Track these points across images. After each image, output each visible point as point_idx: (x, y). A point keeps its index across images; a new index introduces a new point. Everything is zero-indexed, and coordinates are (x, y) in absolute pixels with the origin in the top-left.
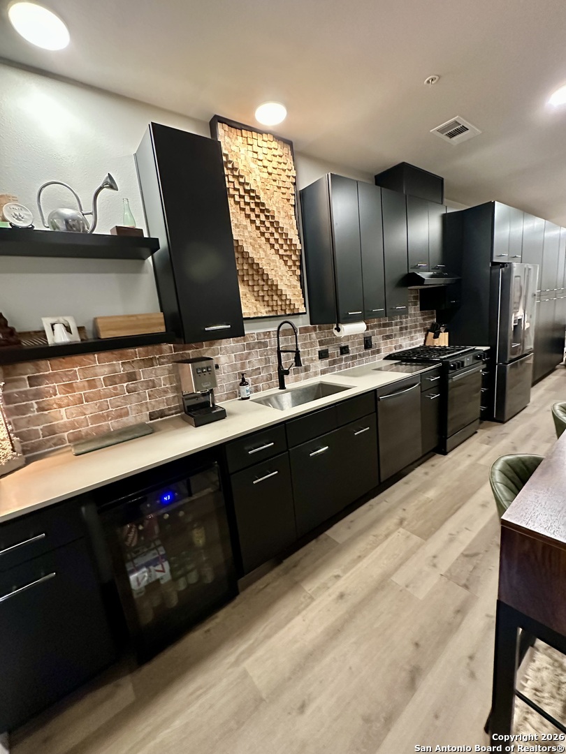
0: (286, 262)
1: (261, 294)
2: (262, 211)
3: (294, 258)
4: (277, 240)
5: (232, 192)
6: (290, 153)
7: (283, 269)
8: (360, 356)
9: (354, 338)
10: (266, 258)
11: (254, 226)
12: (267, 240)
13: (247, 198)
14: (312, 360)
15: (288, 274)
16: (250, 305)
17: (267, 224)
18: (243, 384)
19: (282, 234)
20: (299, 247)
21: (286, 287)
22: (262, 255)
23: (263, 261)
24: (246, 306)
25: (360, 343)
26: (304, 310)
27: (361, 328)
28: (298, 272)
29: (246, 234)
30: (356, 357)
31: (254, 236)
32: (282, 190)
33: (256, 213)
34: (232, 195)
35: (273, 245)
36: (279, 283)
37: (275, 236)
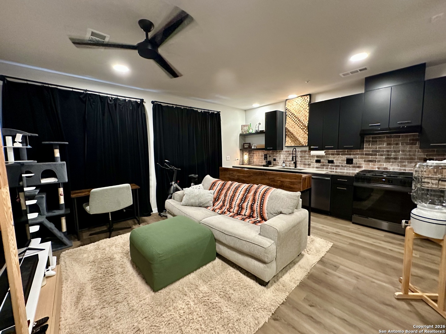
0: (303, 130)
1: (293, 140)
2: (295, 116)
3: (305, 129)
4: (300, 124)
5: (288, 115)
6: (309, 97)
7: (302, 132)
8: (342, 166)
9: (338, 158)
10: (296, 130)
11: (294, 122)
12: (298, 125)
13: (292, 116)
14: (312, 162)
15: (303, 134)
16: (289, 143)
17: (297, 121)
18: (283, 163)
19: (301, 123)
20: (307, 125)
21: (301, 138)
22: (294, 130)
23: (294, 131)
24: (287, 143)
25: (343, 161)
26: (307, 145)
27: (322, 153)
28: (307, 133)
29: (291, 125)
30: (339, 166)
31: (293, 125)
32: (305, 109)
33: (294, 118)
34: (288, 116)
35: (299, 126)
36: (298, 137)
37: (300, 123)
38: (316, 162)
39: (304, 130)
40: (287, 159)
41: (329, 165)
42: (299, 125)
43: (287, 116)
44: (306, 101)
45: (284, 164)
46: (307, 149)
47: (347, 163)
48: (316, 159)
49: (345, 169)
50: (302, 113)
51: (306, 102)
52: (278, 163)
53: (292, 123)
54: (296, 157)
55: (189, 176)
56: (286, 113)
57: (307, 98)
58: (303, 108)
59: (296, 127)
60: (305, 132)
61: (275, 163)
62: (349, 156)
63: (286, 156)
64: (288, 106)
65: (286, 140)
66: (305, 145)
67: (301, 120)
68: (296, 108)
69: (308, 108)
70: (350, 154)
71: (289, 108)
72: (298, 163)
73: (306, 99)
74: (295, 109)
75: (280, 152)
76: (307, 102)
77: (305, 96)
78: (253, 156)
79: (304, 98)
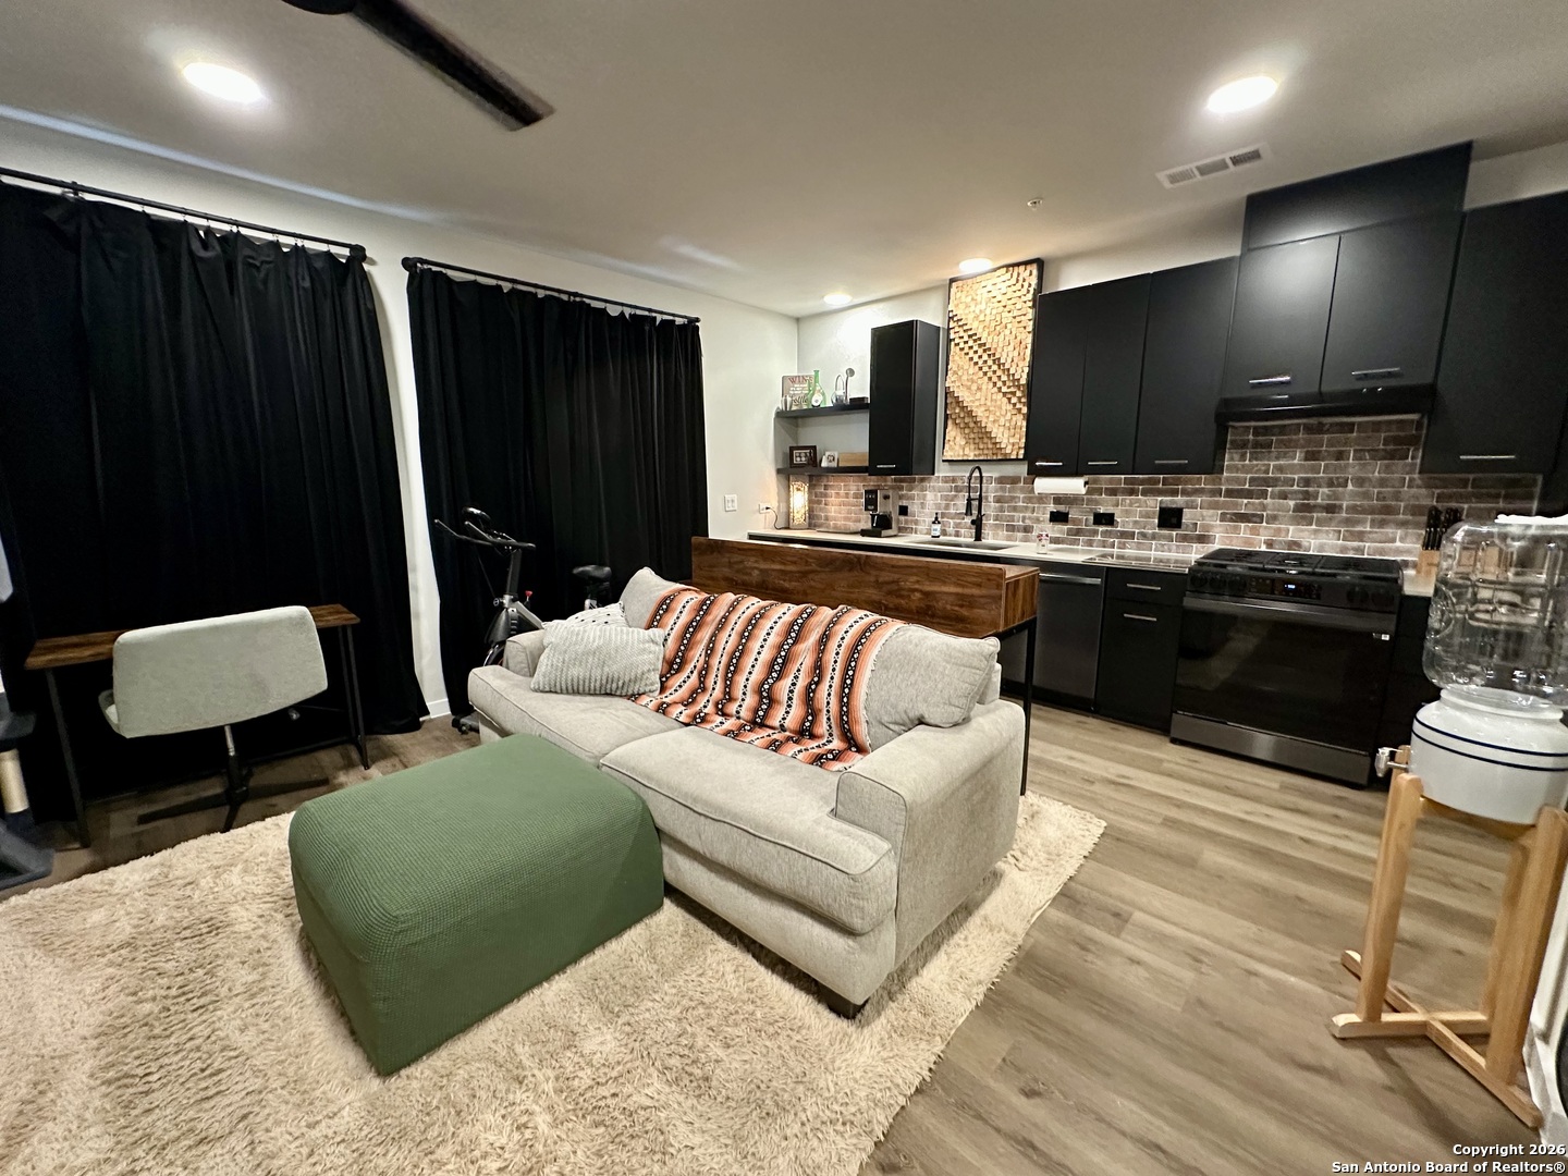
0: (1009, 399)
1: (972, 436)
2: (980, 346)
3: (1019, 394)
4: (999, 377)
5: (957, 341)
6: (1035, 272)
7: (1004, 408)
8: (1144, 535)
9: (1130, 505)
10: (983, 399)
11: (977, 367)
12: (990, 379)
13: (971, 343)
14: (1038, 520)
15: (1009, 414)
16: (957, 448)
17: (990, 362)
18: (934, 523)
19: (1004, 370)
20: (1023, 381)
21: (1001, 429)
22: (978, 396)
23: (977, 403)
24: (952, 449)
25: (1147, 515)
26: (1021, 457)
27: (1075, 485)
28: (1025, 410)
29: (965, 378)
30: (1132, 535)
31: (975, 378)
32: (1018, 319)
33: (979, 354)
34: (958, 344)
35: (995, 384)
36: (989, 425)
37: (998, 374)
38: (1051, 520)
39: (1014, 400)
40: (947, 507)
41: (1095, 533)
42: (995, 379)
43: (953, 343)
44: (1026, 285)
45: (938, 527)
46: (1022, 469)
47: (1161, 525)
48: (1052, 507)
49: (1154, 547)
50: (1007, 332)
51: (1024, 291)
52: (916, 522)
53: (971, 372)
54: (980, 499)
55: (576, 571)
56: (949, 334)
57: (1028, 272)
58: (1011, 314)
59: (984, 387)
60: (1018, 406)
61: (906, 522)
62: (1167, 500)
63: (946, 498)
64: (957, 306)
65: (947, 438)
66: (1013, 457)
67: (1002, 361)
68: (988, 312)
69: (1030, 314)
70: (1174, 493)
71: (960, 312)
72: (988, 522)
73: (1024, 280)
74: (982, 318)
75: (922, 480)
76: (1028, 292)
77: (1022, 268)
78: (826, 496)
79: (1019, 274)
